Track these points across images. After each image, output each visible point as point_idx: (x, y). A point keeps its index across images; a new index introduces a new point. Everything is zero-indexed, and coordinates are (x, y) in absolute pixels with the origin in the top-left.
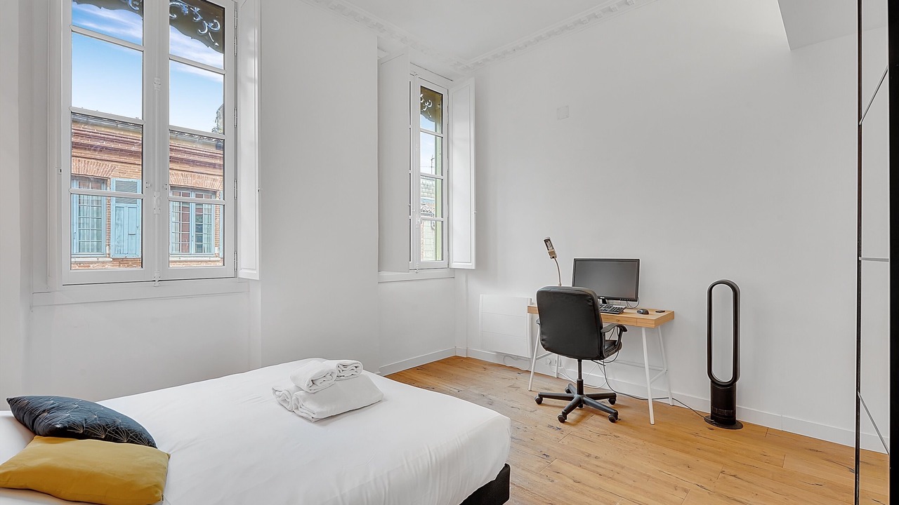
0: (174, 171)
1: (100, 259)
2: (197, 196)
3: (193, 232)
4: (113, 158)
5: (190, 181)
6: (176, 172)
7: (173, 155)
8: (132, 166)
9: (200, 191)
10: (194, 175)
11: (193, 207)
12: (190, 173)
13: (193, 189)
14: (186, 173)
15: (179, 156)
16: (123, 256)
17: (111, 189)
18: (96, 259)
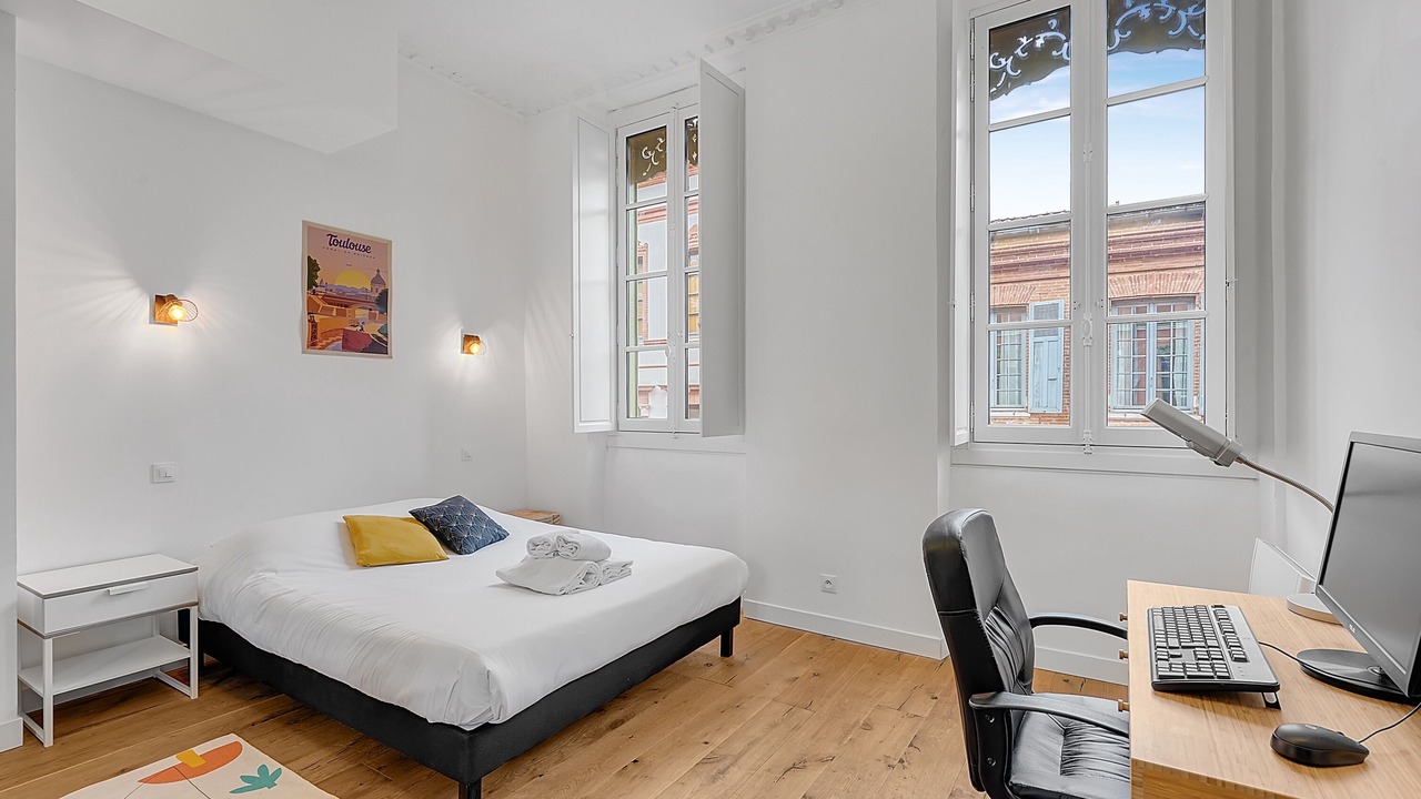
0: (1118, 276)
1: (1017, 414)
2: (1160, 309)
3: (1152, 371)
4: (1032, 275)
5: (1146, 287)
6: (1120, 276)
7: (1112, 250)
8: (1056, 281)
9: (1165, 300)
10: (1151, 276)
11: (1152, 328)
12: (1144, 274)
13: (1149, 299)
14: (1137, 275)
15: (1121, 250)
16: (1041, 411)
17: (1030, 319)
18: (1011, 414)
